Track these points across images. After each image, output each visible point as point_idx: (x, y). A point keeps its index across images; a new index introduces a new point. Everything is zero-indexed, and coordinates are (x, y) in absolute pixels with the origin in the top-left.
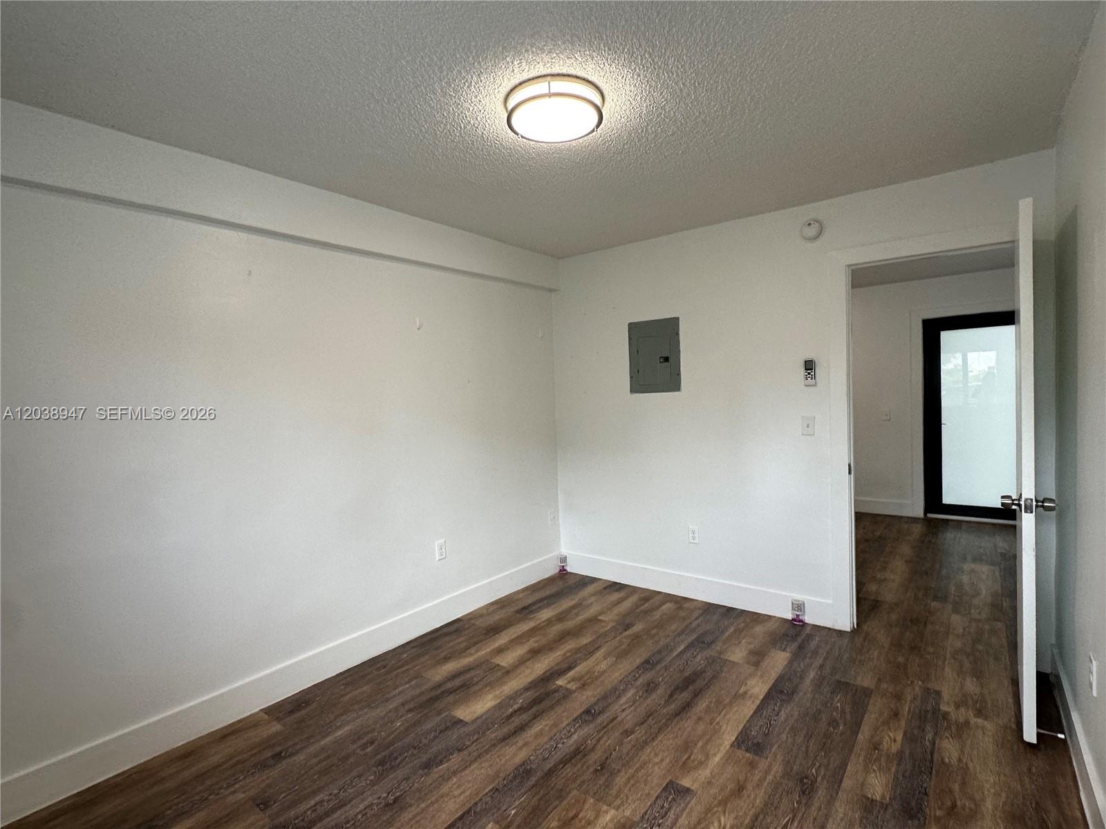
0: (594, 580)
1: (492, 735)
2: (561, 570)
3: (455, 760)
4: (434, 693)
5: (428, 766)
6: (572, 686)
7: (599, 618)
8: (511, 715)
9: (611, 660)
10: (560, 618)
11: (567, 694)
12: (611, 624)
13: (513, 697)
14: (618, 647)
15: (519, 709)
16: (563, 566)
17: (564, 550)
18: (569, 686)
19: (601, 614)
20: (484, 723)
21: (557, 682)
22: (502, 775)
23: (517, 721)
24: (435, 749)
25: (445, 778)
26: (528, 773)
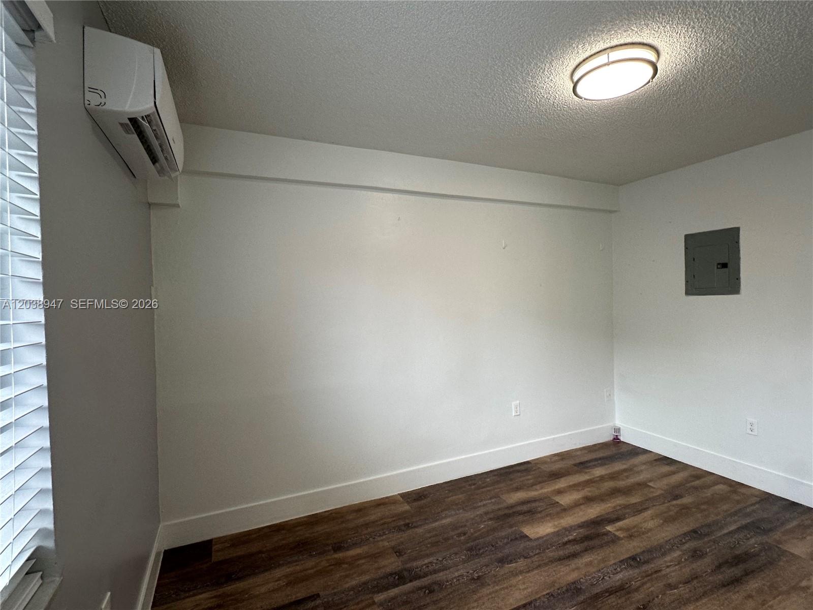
0: (645, 452)
1: (551, 554)
2: (614, 439)
3: (521, 563)
4: (507, 511)
5: (502, 561)
6: (620, 534)
7: (650, 484)
8: (565, 544)
9: (658, 521)
10: (613, 477)
11: (615, 540)
12: (659, 492)
13: (569, 529)
14: (665, 512)
15: (574, 540)
16: (617, 436)
17: (618, 423)
18: (617, 533)
19: (650, 481)
20: (544, 544)
21: (606, 528)
22: (557, 586)
23: (572, 549)
24: (506, 551)
25: (514, 574)
26: (578, 591)
